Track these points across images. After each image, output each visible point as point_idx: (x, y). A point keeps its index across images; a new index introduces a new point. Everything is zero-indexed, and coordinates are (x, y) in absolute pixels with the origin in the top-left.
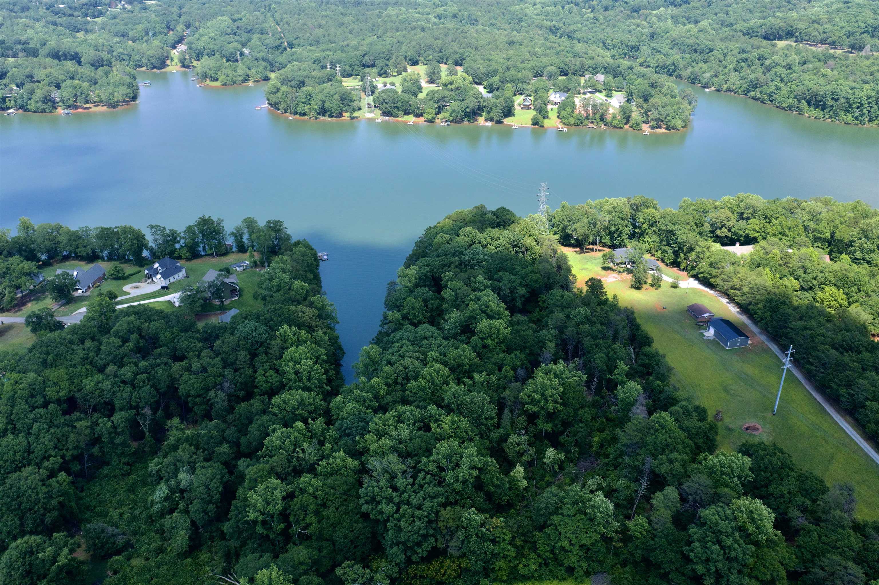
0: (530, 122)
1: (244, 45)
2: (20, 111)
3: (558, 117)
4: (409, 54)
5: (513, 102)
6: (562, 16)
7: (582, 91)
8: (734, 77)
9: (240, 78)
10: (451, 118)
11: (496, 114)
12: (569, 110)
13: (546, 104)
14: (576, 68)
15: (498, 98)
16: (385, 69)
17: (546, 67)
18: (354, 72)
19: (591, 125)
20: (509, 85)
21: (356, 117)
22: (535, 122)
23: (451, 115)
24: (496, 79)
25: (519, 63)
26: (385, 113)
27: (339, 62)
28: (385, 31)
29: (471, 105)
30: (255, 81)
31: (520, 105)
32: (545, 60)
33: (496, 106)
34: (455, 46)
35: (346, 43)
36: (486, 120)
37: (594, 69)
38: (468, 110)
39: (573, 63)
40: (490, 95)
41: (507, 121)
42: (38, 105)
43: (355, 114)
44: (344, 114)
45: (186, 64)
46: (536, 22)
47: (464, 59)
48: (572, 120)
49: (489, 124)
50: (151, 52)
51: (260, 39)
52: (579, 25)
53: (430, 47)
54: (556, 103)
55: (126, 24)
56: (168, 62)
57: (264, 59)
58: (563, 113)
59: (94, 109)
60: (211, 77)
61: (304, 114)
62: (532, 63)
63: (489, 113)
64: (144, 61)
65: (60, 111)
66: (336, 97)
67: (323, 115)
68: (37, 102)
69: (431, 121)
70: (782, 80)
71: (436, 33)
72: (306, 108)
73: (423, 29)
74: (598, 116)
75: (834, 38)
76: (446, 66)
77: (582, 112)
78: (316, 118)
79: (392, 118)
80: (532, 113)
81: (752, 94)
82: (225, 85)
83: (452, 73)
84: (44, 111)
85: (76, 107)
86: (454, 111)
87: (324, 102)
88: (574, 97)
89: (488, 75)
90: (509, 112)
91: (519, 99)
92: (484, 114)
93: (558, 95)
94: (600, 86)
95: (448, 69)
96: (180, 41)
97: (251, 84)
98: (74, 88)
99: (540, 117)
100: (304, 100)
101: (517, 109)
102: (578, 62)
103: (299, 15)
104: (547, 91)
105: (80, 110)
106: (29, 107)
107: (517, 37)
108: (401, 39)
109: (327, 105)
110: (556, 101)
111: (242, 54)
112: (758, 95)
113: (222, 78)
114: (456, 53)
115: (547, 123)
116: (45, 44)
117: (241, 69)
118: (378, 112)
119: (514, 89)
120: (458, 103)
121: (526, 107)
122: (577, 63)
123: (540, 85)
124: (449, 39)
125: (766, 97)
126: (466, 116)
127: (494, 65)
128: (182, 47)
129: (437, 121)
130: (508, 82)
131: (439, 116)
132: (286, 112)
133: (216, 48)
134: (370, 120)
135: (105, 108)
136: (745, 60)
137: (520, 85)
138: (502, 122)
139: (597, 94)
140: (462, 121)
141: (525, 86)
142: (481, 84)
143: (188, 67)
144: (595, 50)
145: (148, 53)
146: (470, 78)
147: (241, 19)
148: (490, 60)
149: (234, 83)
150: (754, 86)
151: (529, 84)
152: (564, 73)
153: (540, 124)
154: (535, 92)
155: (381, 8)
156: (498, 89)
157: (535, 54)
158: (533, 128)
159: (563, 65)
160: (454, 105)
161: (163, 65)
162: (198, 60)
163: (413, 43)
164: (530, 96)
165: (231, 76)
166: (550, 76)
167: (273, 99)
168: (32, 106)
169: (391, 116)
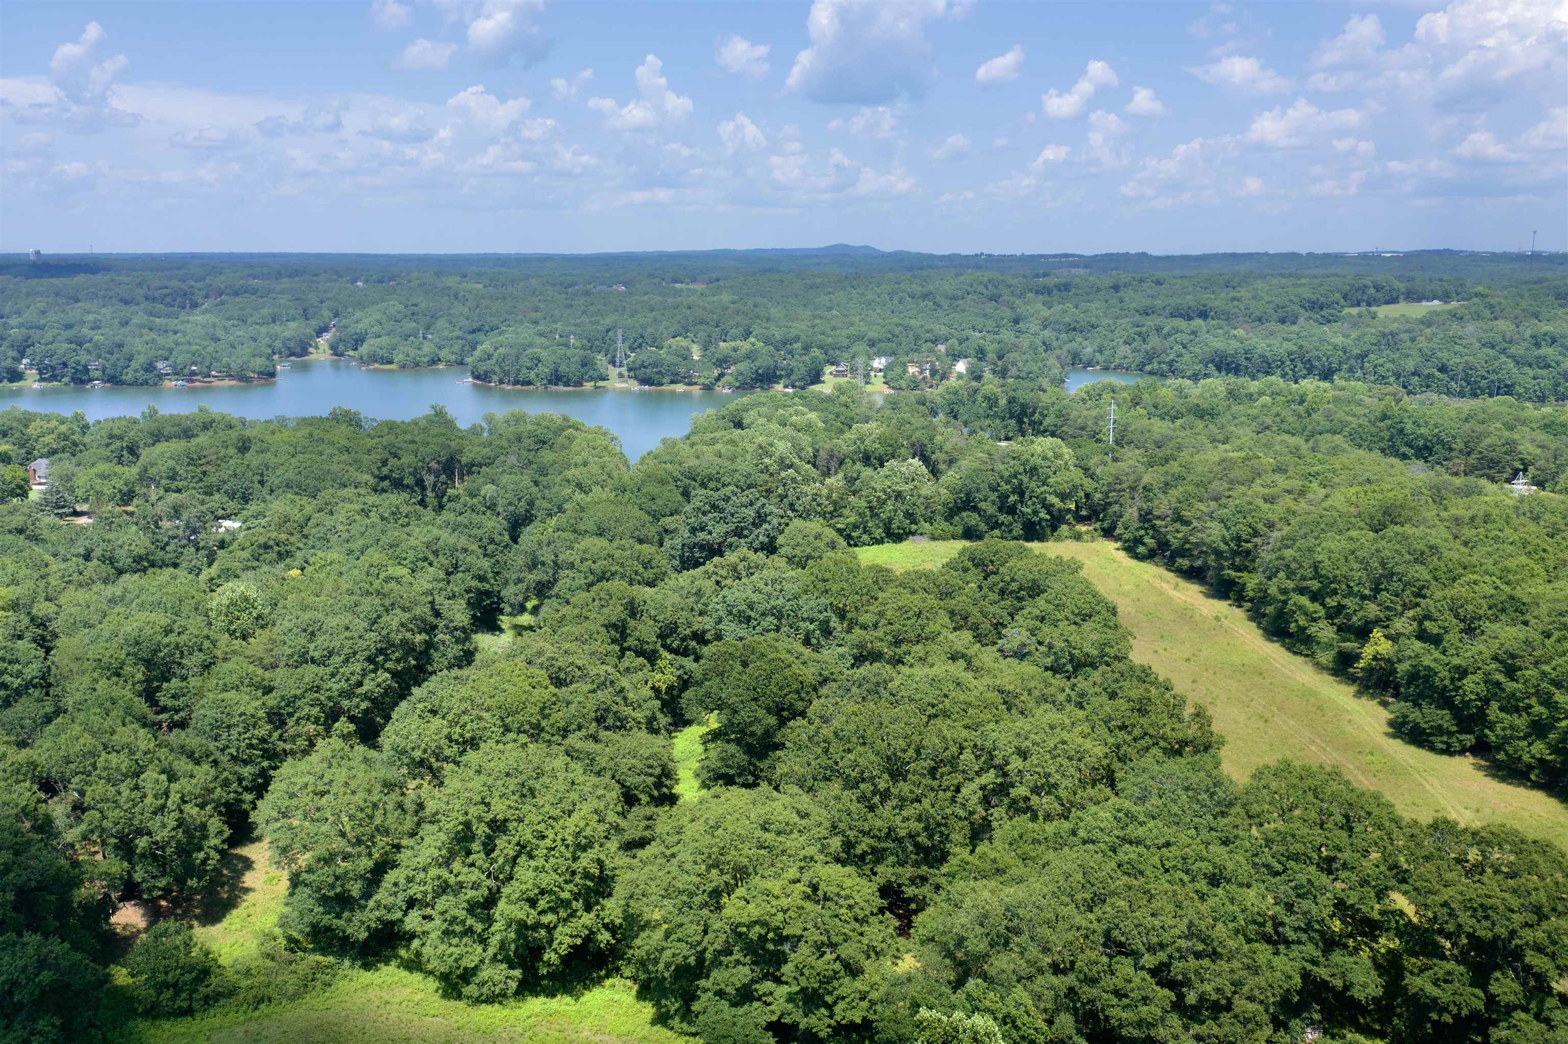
2: (109, 384)
3: (885, 383)
5: (822, 369)
8: (1124, 350)
9: (426, 360)
10: (738, 384)
11: (798, 378)
12: (898, 370)
13: (867, 370)
20: (816, 350)
21: (602, 388)
23: (737, 379)
24: (798, 345)
26: (644, 381)
29: (764, 365)
30: (447, 364)
31: (831, 373)
33: (799, 367)
36: (786, 387)
38: (760, 371)
39: (905, 334)
41: (814, 387)
42: (137, 375)
43: (600, 383)
44: (585, 384)
45: (339, 351)
48: (903, 383)
49: (789, 391)
50: (288, 334)
54: (880, 370)
55: (242, 309)
56: (311, 350)
57: (458, 338)
59: (217, 383)
60: (382, 358)
61: (529, 383)
63: (789, 379)
64: (277, 345)
67: (556, 384)
68: (136, 371)
69: (708, 388)
70: (1184, 347)
72: (532, 375)
74: (937, 377)
75: (1258, 314)
77: (917, 373)
78: (546, 388)
79: (653, 387)
81: (1148, 368)
84: (146, 383)
85: (193, 381)
87: (559, 365)
89: (786, 343)
90: (816, 378)
91: (830, 369)
92: (782, 379)
96: (325, 329)
97: (441, 366)
100: (529, 365)
101: (826, 377)
104: (868, 356)
105: (197, 384)
106: (123, 378)
109: (563, 368)
110: (881, 367)
112: (1155, 366)
113: (399, 357)
117: (427, 348)
118: (634, 382)
119: (823, 356)
120: (747, 364)
121: (840, 374)
123: (859, 348)
125: (1165, 367)
126: (757, 380)
127: (794, 332)
128: (330, 335)
129: (717, 388)
130: (814, 348)
131: (719, 384)
132: (501, 382)
134: (623, 389)
135: (233, 383)
136: (1140, 334)
137: (831, 352)
138: (807, 389)
140: (751, 387)
141: (837, 354)
143: (342, 355)
145: (284, 334)
146: (762, 345)
149: (417, 365)
150: (1150, 357)
151: (843, 351)
154: (852, 357)
156: (800, 356)
157: (851, 324)
159: (890, 336)
160: (743, 366)
161: (305, 352)
162: (356, 349)
165: (412, 356)
166: (872, 343)
167: (483, 367)
168: (128, 377)
169: (652, 384)
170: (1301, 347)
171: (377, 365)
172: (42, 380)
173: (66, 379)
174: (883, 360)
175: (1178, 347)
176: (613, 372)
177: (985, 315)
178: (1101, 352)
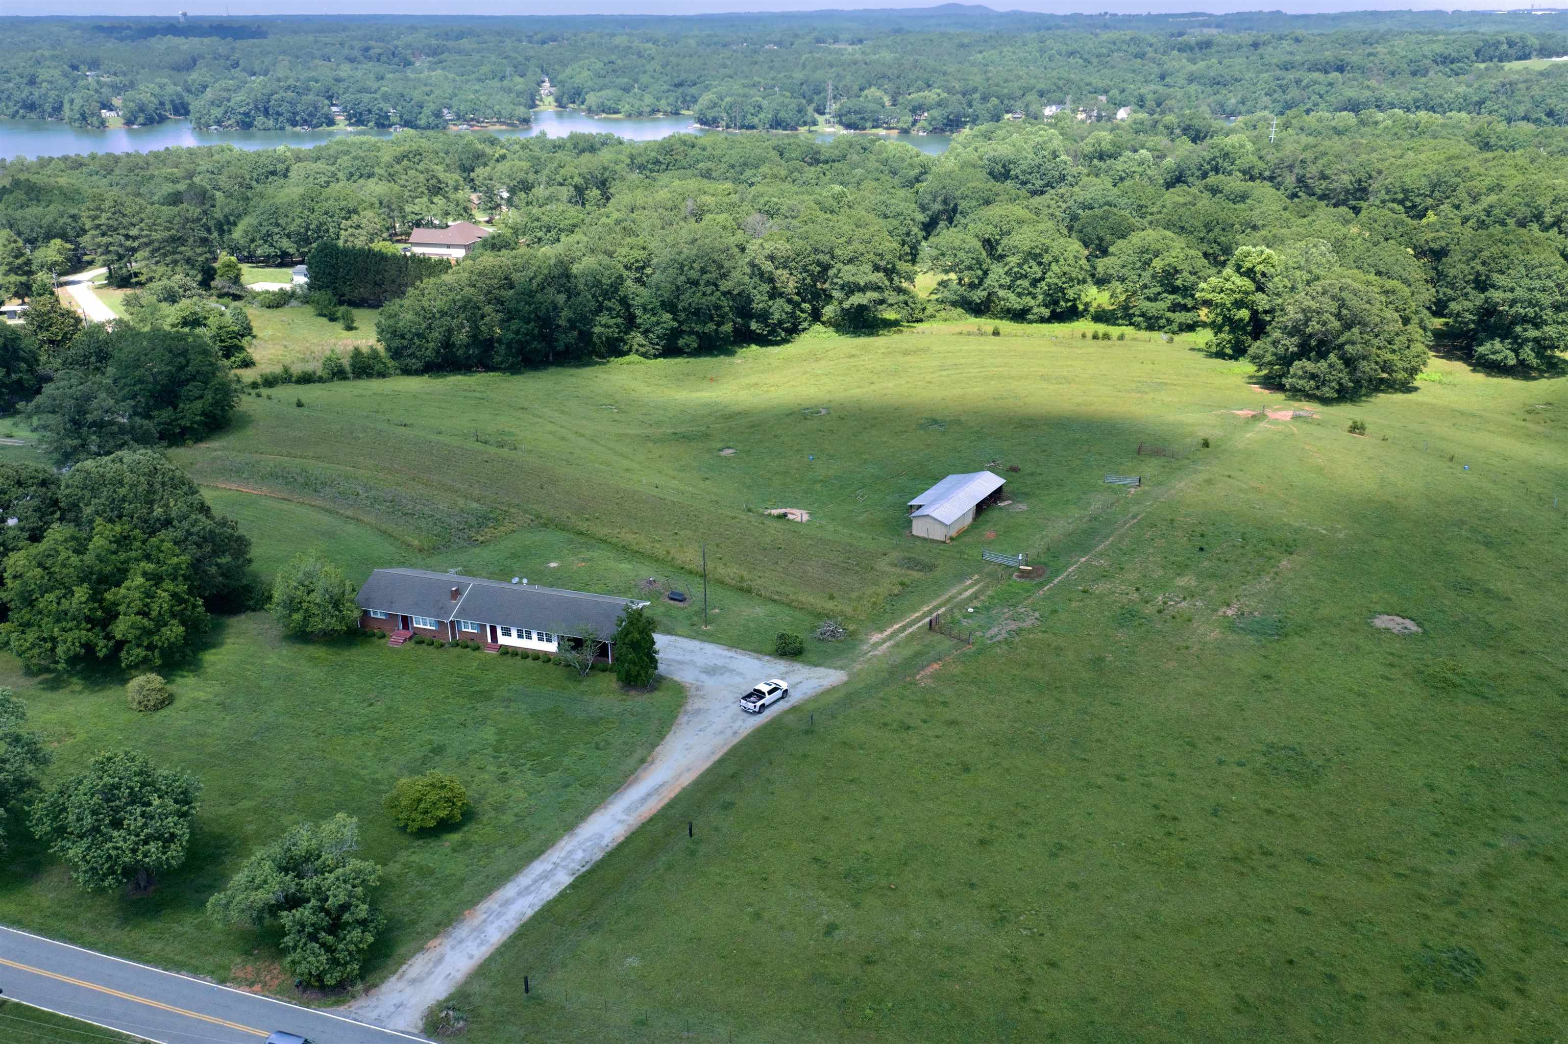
21: (815, 131)
24: (977, 96)
26: (848, 126)
43: (813, 128)
56: (537, 101)
61: (753, 127)
67: (776, 128)
68: (427, 118)
70: (1321, 97)
78: (767, 132)
79: (858, 131)
84: (437, 126)
87: (778, 112)
97: (661, 116)
100: (752, 112)
106: (418, 122)
109: (782, 114)
113: (624, 108)
117: (648, 99)
118: (840, 126)
126: (947, 125)
135: (504, 127)
136: (1280, 86)
140: (943, 130)
143: (567, 107)
149: (640, 114)
160: (936, 113)
166: (1041, 94)
167: (710, 115)
168: (422, 122)
169: (856, 129)
170: (1426, 95)
171: (604, 115)
172: (351, 124)
173: (371, 124)
174: (1054, 108)
175: (1315, 98)
176: (820, 119)
177: (1134, 71)
178: (1243, 103)
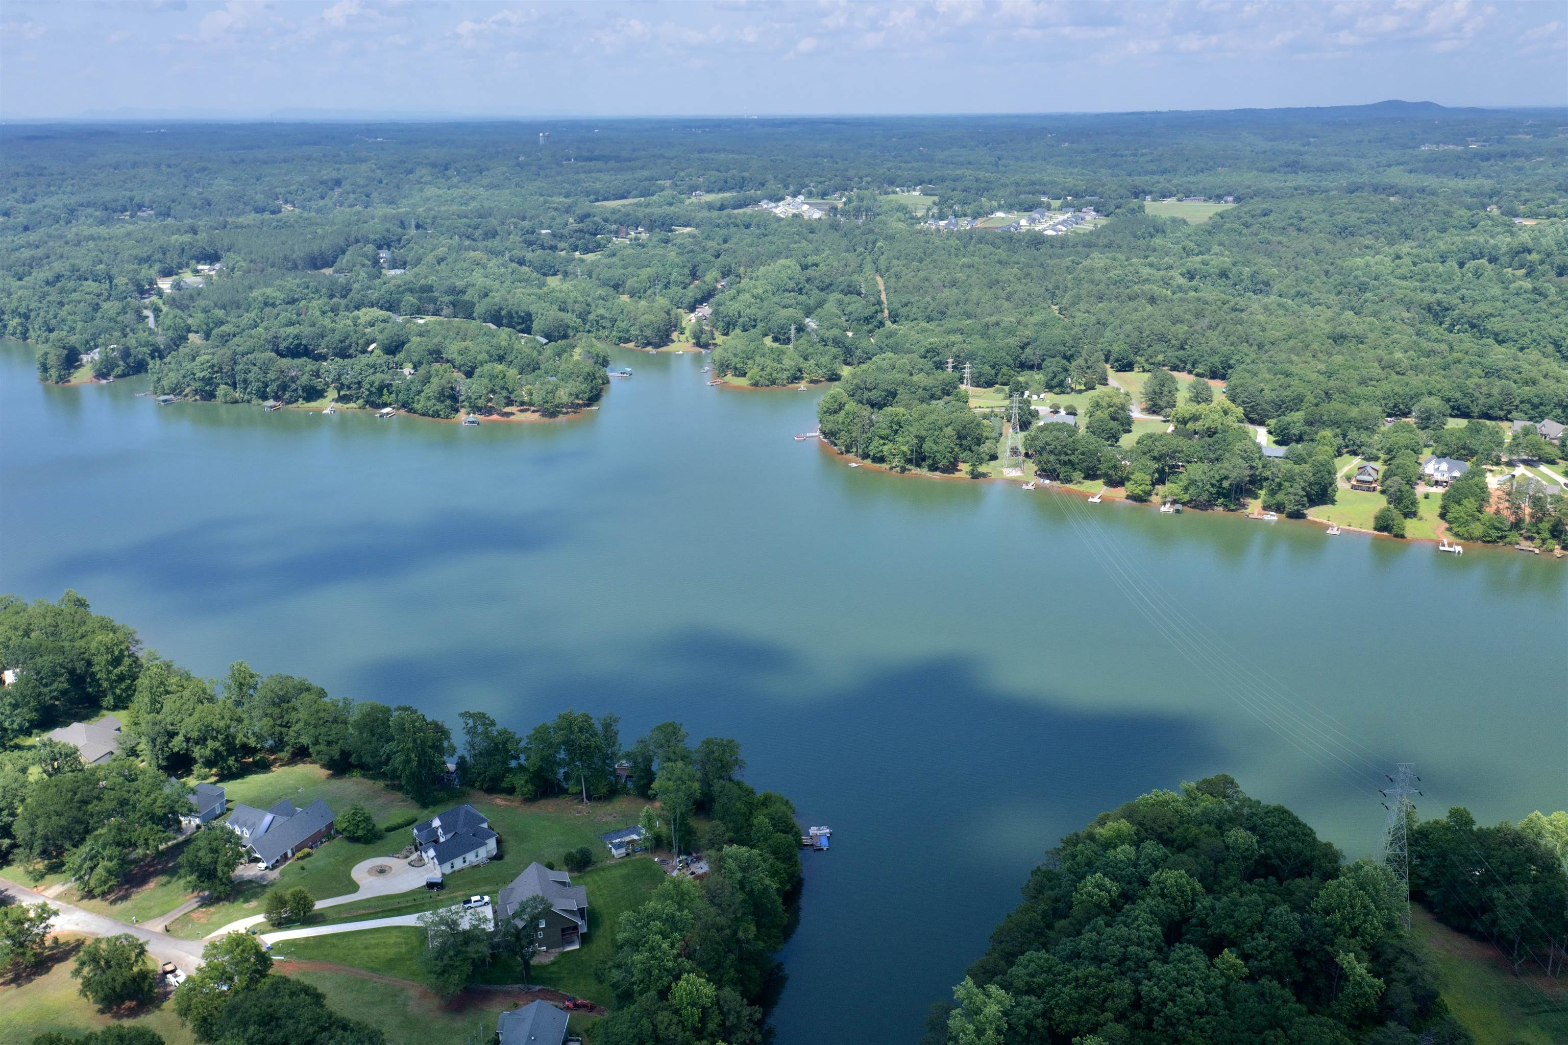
0: (1372, 523)
1: (808, 314)
2: (402, 412)
3: (1443, 516)
4: (1116, 348)
5: (1332, 473)
6: (1457, 281)
7: (1504, 459)
9: (785, 375)
10: (1186, 498)
11: (1289, 497)
12: (1470, 504)
13: (1411, 484)
14: (1491, 401)
15: (1299, 460)
16: (1061, 377)
17: (1416, 397)
18: (999, 379)
19: (1525, 545)
20: (1327, 433)
21: (984, 475)
22: (1383, 524)
23: (1186, 489)
25: (1354, 384)
26: (1047, 472)
27: (971, 357)
28: (1077, 300)
29: (1233, 475)
30: (812, 381)
31: (1349, 479)
32: (1416, 381)
33: (1291, 479)
34: (1214, 339)
35: (994, 319)
36: (1267, 508)
37: (1535, 407)
38: (1226, 484)
39: (1485, 390)
40: (1282, 451)
41: (1315, 514)
42: (429, 404)
44: (961, 466)
45: (703, 339)
46: (1399, 294)
47: (1230, 367)
48: (1477, 529)
49: (1272, 517)
50: (648, 318)
51: (840, 302)
52: (1499, 304)
53: (1162, 338)
54: (1437, 483)
57: (836, 342)
58: (1455, 511)
59: (519, 416)
60: (736, 368)
61: (882, 460)
62: (1386, 387)
63: (1272, 493)
64: (634, 331)
65: (463, 417)
66: (949, 431)
67: (918, 465)
68: (429, 399)
69: (1140, 499)
71: (1177, 310)
72: (887, 449)
73: (1152, 300)
74: (1545, 526)
76: (1191, 378)
77: (1506, 513)
78: (903, 470)
79: (1057, 484)
80: (1378, 503)
82: (756, 384)
83: (1201, 397)
84: (436, 414)
85: (490, 411)
86: (1193, 482)
87: (922, 439)
88: (1482, 474)
89: (1281, 407)
90: (1320, 495)
91: (1348, 465)
92: (1262, 493)
93: (1444, 466)
94: (1554, 452)
95: (1193, 386)
96: (705, 298)
97: (802, 386)
98: (492, 377)
99: (1395, 513)
100: (884, 433)
101: (1342, 489)
102: (1497, 387)
103: (921, 261)
104: (1417, 452)
105: (495, 417)
106: (415, 405)
107: (1353, 323)
108: (1103, 317)
109: (928, 446)
110: (1438, 477)
111: (801, 329)
114: (1214, 352)
115: (1411, 528)
116: (486, 295)
117: (791, 357)
118: (1031, 467)
119: (1340, 440)
120: (1206, 466)
121: (1363, 486)
122: (1495, 391)
123: (1403, 438)
124: (1205, 322)
126: (1219, 494)
128: (705, 310)
129: (1154, 499)
130: (1324, 424)
131: (1159, 488)
132: (848, 452)
133: (760, 314)
134: (1014, 482)
135: (536, 416)
137: (1353, 434)
138: (1303, 516)
139: (1544, 468)
140: (1208, 505)
141: (1364, 437)
142: (1261, 423)
143: (706, 346)
144: (1538, 363)
145: (642, 319)
146: (1240, 410)
147: (817, 265)
148: (1288, 375)
149: (773, 382)
151: (1373, 431)
152: (1462, 413)
153: (1396, 530)
154: (1389, 451)
155: (1078, 253)
156: (1300, 439)
157: (1392, 366)
158: (1376, 538)
159: (1458, 395)
161: (665, 340)
162: (726, 334)
163: (1128, 327)
164: (1376, 459)
165: (768, 369)
167: (829, 425)
168: (420, 405)
169: (1056, 478)
173: (361, 402)
176: (1006, 442)
